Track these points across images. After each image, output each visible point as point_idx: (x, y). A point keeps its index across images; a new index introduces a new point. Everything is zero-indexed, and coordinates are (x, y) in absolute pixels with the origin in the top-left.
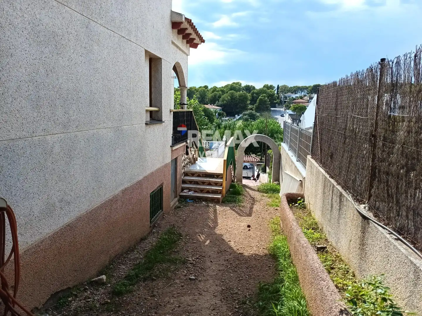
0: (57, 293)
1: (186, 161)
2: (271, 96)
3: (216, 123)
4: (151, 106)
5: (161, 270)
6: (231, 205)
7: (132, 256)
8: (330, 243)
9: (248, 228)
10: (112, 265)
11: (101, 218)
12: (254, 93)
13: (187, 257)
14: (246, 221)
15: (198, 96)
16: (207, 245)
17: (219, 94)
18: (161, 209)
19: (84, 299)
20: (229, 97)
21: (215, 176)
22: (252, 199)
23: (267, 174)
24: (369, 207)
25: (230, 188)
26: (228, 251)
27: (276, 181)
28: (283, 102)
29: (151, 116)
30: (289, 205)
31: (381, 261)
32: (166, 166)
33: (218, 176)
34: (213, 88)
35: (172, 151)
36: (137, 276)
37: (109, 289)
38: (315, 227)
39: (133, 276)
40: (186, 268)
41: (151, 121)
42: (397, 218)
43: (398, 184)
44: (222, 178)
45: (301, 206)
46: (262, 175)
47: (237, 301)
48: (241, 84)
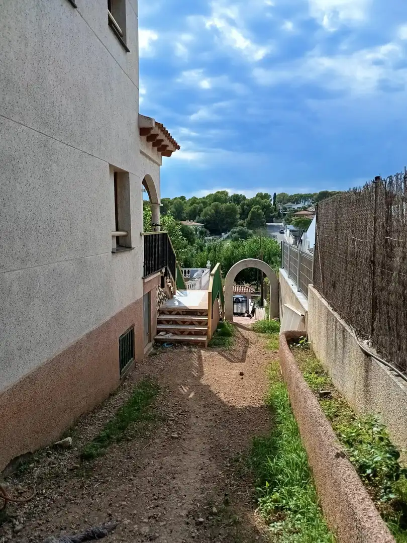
0: (17, 458)
1: (161, 295)
2: (266, 208)
3: (198, 244)
4: (117, 230)
5: (136, 429)
6: (220, 349)
7: (100, 415)
8: (336, 389)
9: (241, 377)
10: (77, 425)
11: (63, 368)
12: (244, 204)
13: (168, 413)
14: (238, 367)
15: (173, 209)
16: (191, 398)
17: (200, 206)
18: (132, 357)
19: (49, 465)
20: (213, 211)
21: (199, 314)
22: (245, 340)
23: (264, 309)
24: (372, 342)
25: (218, 328)
26: (216, 405)
27: (275, 317)
28: (282, 215)
29: (118, 242)
30: (289, 346)
31: (384, 402)
32: (137, 303)
33: (201, 313)
34: (192, 199)
35: (144, 283)
36: (109, 437)
37: (77, 454)
38: (319, 371)
39: (104, 436)
40: (167, 425)
41: (118, 248)
42: (398, 352)
43: (397, 315)
44: (207, 315)
45: (304, 346)
46: (258, 310)
47: (228, 459)
48: (227, 193)
